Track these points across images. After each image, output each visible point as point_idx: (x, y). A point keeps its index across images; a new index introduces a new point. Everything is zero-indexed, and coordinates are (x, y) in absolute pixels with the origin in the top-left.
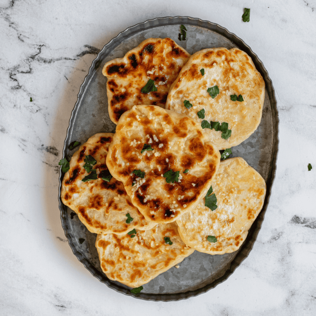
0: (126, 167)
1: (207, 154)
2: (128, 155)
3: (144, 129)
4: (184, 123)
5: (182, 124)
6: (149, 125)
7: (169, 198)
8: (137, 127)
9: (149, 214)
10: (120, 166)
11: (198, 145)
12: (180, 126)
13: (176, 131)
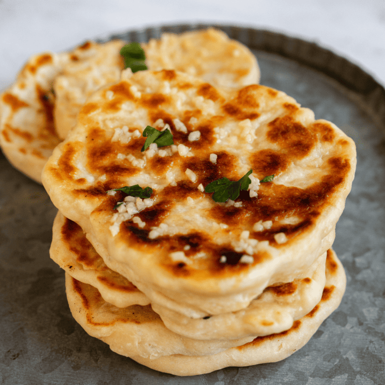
0: (99, 182)
1: (319, 141)
2: (106, 162)
3: (151, 114)
4: (248, 97)
5: (244, 98)
6: (162, 107)
7: (227, 231)
8: (131, 112)
9: (167, 262)
10: (81, 181)
11: (291, 127)
12: (240, 103)
13: (231, 111)
